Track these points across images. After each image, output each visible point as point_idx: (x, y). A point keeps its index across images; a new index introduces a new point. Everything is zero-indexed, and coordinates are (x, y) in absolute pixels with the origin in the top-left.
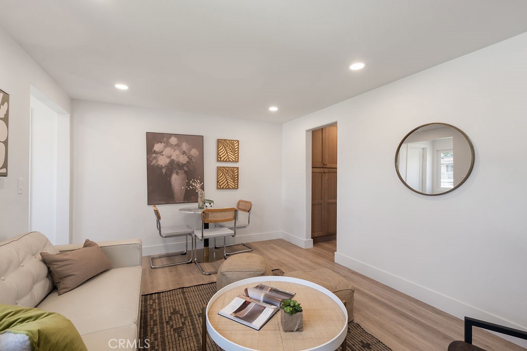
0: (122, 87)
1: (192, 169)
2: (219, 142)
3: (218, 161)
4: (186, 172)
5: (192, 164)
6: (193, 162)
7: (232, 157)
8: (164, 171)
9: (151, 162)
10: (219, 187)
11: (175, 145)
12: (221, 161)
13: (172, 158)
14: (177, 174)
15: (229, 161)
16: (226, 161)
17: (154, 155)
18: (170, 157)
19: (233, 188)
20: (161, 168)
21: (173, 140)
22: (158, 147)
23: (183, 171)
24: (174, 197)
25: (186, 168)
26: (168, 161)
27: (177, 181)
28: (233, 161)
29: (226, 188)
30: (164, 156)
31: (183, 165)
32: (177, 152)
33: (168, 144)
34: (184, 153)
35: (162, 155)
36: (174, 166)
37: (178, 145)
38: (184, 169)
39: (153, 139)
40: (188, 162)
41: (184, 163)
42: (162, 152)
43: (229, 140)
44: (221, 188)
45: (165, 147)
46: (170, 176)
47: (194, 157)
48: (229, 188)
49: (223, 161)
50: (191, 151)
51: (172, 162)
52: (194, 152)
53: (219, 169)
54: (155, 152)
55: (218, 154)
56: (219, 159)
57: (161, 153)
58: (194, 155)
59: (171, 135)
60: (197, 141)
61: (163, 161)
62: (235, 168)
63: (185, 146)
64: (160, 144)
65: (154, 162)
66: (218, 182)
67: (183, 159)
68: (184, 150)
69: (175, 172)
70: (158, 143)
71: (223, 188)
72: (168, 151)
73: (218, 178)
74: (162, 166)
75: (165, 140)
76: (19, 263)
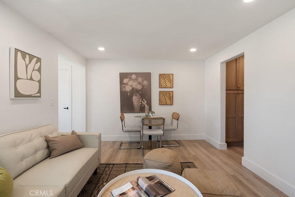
0: (101, 49)
1: (144, 93)
2: (160, 75)
3: (160, 87)
4: (141, 95)
5: (144, 90)
6: (145, 89)
7: (169, 85)
8: (129, 94)
9: (122, 89)
10: (161, 104)
11: (135, 79)
12: (162, 87)
13: (133, 86)
14: (136, 96)
15: (167, 87)
16: (165, 87)
17: (124, 85)
18: (132, 86)
19: (169, 105)
20: (127, 92)
21: (134, 77)
22: (125, 81)
23: (139, 94)
24: (134, 109)
25: (141, 92)
26: (131, 88)
27: (135, 100)
28: (169, 87)
29: (165, 105)
30: (129, 86)
31: (139, 91)
32: (136, 83)
33: (131, 79)
34: (140, 83)
35: (128, 85)
36: (134, 91)
37: (136, 79)
38: (139, 93)
39: (123, 76)
40: (142, 89)
41: (140, 89)
42: (128, 83)
43: (167, 74)
44: (161, 105)
45: (129, 80)
46: (132, 97)
47: (145, 86)
48: (167, 104)
49: (163, 87)
50: (143, 82)
51: (133, 89)
52: (145, 83)
53: (160, 92)
54: (124, 84)
55: (160, 83)
56: (161, 86)
57: (127, 84)
58: (145, 85)
59: (132, 74)
60: (147, 76)
61: (128, 89)
62: (171, 91)
63: (140, 79)
64: (126, 79)
65: (124, 89)
66: (160, 100)
67: (139, 87)
68: (139, 81)
69: (134, 95)
70: (125, 79)
71: (163, 104)
72: (131, 83)
73: (160, 98)
74: (128, 91)
75: (129, 76)
76: (30, 140)
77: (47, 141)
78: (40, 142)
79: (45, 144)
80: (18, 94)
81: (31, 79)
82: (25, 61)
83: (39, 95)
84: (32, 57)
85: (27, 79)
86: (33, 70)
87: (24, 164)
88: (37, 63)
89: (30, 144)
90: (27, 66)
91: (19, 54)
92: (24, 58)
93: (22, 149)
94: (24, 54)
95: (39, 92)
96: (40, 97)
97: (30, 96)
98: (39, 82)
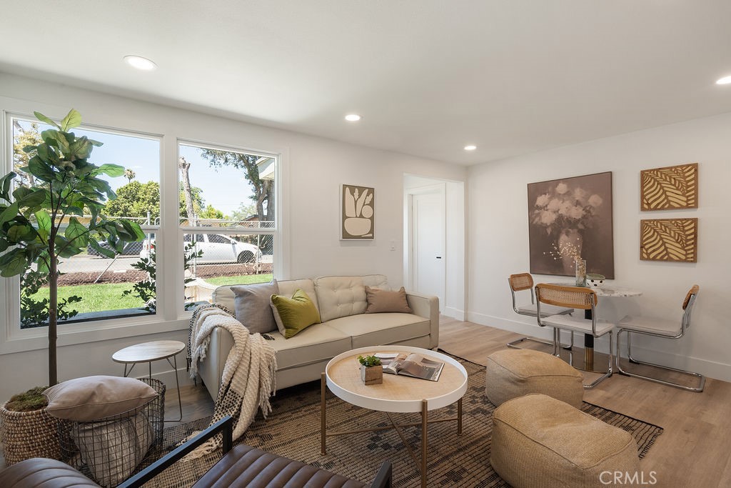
1: (591, 227)
2: (644, 175)
3: (643, 209)
4: (581, 232)
5: (591, 218)
6: (592, 216)
7: (680, 199)
8: (549, 231)
9: (534, 220)
10: (646, 254)
11: (564, 194)
12: (649, 209)
13: (560, 212)
14: (567, 235)
15: (671, 208)
16: (662, 208)
17: (537, 211)
18: (558, 212)
19: (680, 260)
20: (545, 227)
21: (562, 188)
22: (541, 200)
23: (576, 230)
24: (563, 267)
25: (580, 226)
26: (554, 217)
27: (568, 246)
28: (682, 207)
29: (661, 259)
30: (550, 211)
31: (577, 221)
32: (567, 204)
33: (554, 195)
34: (578, 203)
35: (547, 210)
36: (563, 224)
37: (568, 194)
38: (577, 228)
39: (535, 190)
40: (584, 217)
41: (577, 218)
42: (546, 206)
43: (671, 168)
44: (648, 259)
45: (550, 199)
46: (558, 238)
47: (594, 208)
48: (670, 260)
49: (655, 209)
50: (589, 198)
51: (560, 218)
52: (595, 200)
53: (644, 225)
54: (538, 208)
55: (643, 197)
56: (645, 206)
57: (545, 208)
58: (593, 205)
59: (558, 181)
60: (603, 183)
61: (548, 218)
62: (687, 220)
63: (578, 194)
64: (543, 196)
65: (537, 220)
66: (642, 247)
67: (576, 213)
68: (577, 199)
69: (563, 231)
70: (541, 195)
71: (654, 259)
72: (554, 204)
73: (642, 241)
74: (546, 224)
75: (550, 189)
76: (349, 287)
77: (367, 293)
78: (358, 291)
79: (363, 295)
80: (346, 235)
81: (361, 216)
82: (353, 196)
83: (371, 235)
84: (361, 189)
85: (356, 217)
86: (364, 205)
87: (339, 309)
88: (368, 195)
89: (348, 291)
90: (356, 202)
91: (347, 189)
92: (352, 193)
93: (338, 293)
94: (352, 188)
95: (372, 231)
96: (372, 238)
97: (359, 237)
98: (372, 219)
